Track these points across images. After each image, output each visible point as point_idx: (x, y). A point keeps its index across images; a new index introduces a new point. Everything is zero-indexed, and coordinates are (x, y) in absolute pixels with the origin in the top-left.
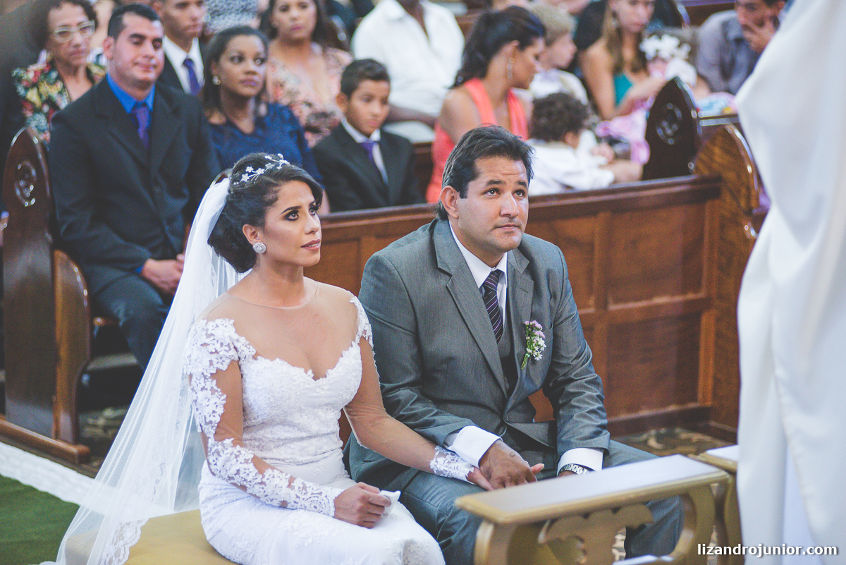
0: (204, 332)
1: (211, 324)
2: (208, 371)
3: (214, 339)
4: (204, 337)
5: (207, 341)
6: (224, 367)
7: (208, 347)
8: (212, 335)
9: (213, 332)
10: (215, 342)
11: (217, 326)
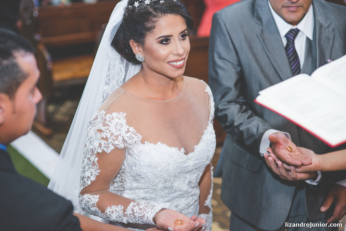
0: (102, 121)
1: (109, 115)
2: (96, 150)
3: (108, 129)
4: (101, 125)
5: (103, 128)
6: (108, 151)
7: (102, 133)
8: (108, 125)
9: (109, 123)
10: (108, 131)
11: (113, 118)
